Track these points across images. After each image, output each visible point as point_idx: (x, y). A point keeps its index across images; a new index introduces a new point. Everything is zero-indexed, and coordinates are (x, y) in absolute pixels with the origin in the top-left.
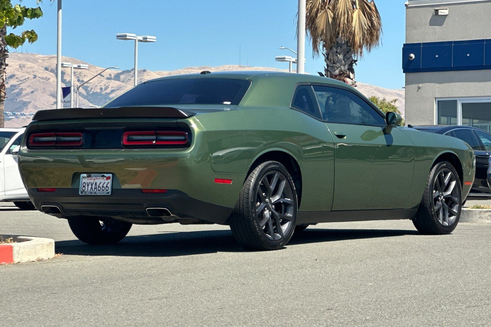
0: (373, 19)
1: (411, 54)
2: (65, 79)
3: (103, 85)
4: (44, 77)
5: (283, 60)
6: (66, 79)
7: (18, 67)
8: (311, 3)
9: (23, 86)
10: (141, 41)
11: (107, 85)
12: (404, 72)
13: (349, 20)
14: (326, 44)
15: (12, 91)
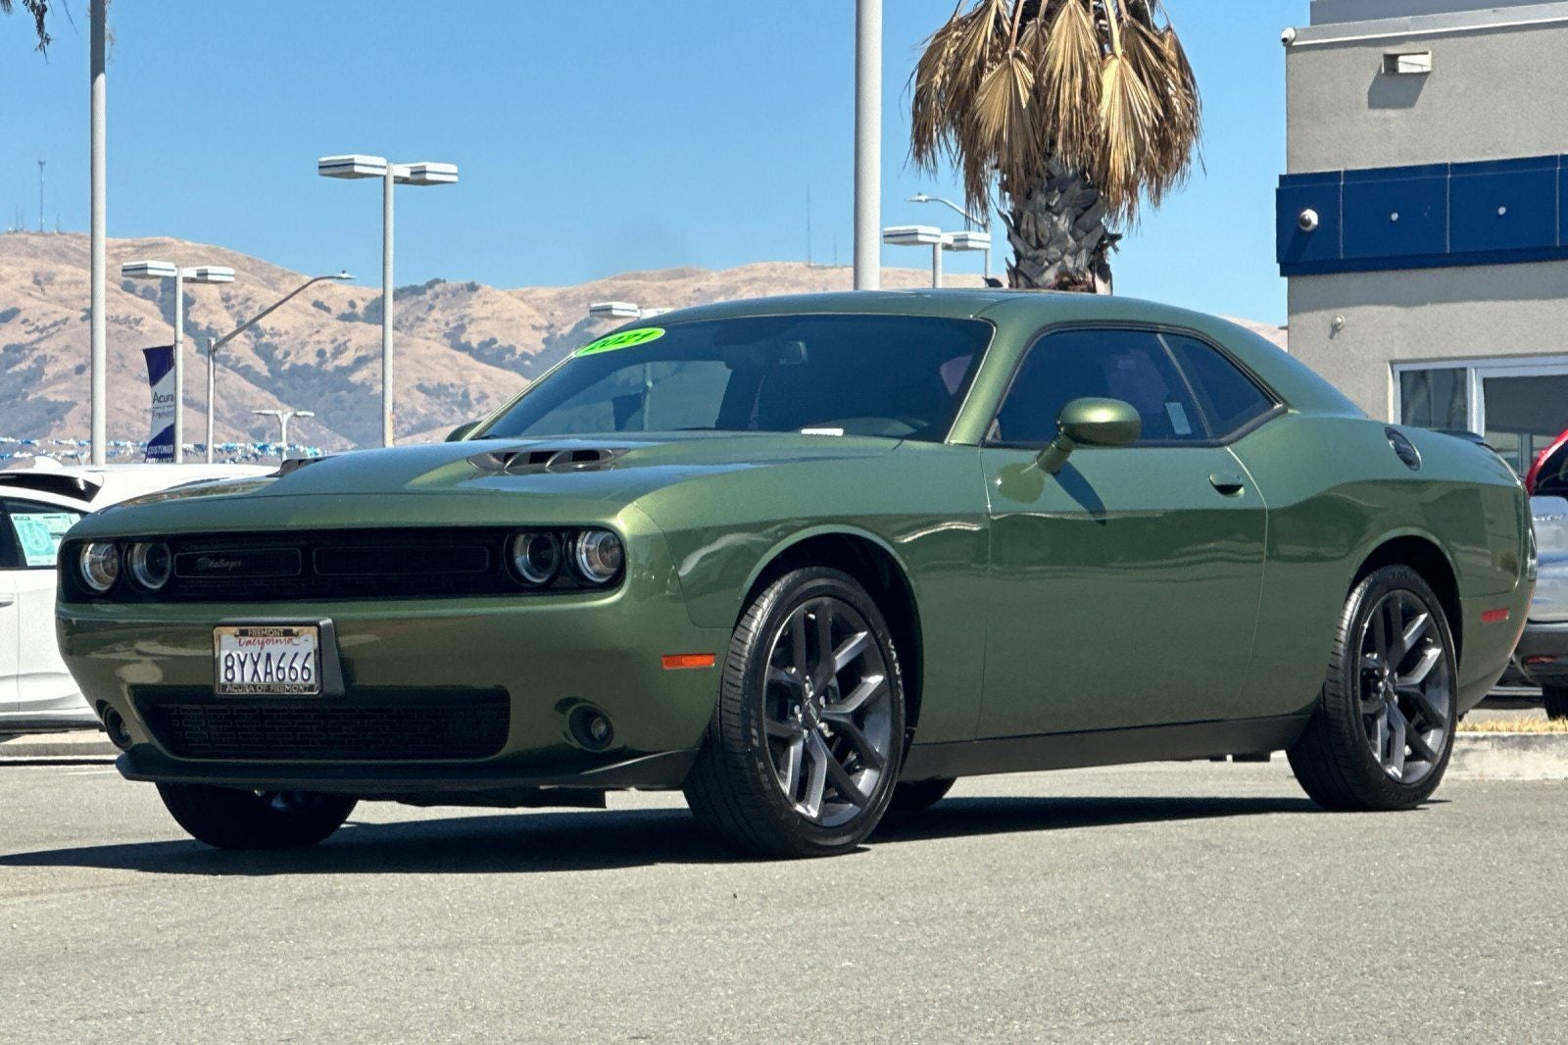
0: (1171, 92)
1: (1304, 210)
2: (193, 320)
3: (325, 342)
4: (121, 317)
5: (911, 238)
6: (199, 320)
7: (29, 283)
8: (957, 38)
9: (46, 347)
10: (405, 181)
11: (341, 340)
12: (1283, 274)
13: (1090, 96)
14: (1013, 180)
15: (8, 367)
